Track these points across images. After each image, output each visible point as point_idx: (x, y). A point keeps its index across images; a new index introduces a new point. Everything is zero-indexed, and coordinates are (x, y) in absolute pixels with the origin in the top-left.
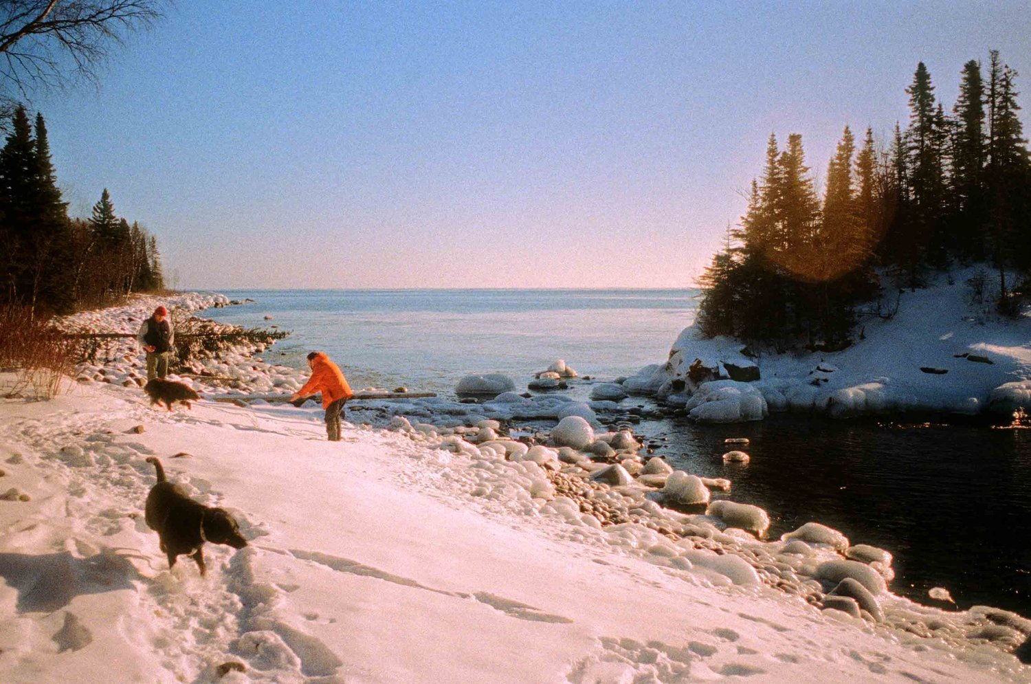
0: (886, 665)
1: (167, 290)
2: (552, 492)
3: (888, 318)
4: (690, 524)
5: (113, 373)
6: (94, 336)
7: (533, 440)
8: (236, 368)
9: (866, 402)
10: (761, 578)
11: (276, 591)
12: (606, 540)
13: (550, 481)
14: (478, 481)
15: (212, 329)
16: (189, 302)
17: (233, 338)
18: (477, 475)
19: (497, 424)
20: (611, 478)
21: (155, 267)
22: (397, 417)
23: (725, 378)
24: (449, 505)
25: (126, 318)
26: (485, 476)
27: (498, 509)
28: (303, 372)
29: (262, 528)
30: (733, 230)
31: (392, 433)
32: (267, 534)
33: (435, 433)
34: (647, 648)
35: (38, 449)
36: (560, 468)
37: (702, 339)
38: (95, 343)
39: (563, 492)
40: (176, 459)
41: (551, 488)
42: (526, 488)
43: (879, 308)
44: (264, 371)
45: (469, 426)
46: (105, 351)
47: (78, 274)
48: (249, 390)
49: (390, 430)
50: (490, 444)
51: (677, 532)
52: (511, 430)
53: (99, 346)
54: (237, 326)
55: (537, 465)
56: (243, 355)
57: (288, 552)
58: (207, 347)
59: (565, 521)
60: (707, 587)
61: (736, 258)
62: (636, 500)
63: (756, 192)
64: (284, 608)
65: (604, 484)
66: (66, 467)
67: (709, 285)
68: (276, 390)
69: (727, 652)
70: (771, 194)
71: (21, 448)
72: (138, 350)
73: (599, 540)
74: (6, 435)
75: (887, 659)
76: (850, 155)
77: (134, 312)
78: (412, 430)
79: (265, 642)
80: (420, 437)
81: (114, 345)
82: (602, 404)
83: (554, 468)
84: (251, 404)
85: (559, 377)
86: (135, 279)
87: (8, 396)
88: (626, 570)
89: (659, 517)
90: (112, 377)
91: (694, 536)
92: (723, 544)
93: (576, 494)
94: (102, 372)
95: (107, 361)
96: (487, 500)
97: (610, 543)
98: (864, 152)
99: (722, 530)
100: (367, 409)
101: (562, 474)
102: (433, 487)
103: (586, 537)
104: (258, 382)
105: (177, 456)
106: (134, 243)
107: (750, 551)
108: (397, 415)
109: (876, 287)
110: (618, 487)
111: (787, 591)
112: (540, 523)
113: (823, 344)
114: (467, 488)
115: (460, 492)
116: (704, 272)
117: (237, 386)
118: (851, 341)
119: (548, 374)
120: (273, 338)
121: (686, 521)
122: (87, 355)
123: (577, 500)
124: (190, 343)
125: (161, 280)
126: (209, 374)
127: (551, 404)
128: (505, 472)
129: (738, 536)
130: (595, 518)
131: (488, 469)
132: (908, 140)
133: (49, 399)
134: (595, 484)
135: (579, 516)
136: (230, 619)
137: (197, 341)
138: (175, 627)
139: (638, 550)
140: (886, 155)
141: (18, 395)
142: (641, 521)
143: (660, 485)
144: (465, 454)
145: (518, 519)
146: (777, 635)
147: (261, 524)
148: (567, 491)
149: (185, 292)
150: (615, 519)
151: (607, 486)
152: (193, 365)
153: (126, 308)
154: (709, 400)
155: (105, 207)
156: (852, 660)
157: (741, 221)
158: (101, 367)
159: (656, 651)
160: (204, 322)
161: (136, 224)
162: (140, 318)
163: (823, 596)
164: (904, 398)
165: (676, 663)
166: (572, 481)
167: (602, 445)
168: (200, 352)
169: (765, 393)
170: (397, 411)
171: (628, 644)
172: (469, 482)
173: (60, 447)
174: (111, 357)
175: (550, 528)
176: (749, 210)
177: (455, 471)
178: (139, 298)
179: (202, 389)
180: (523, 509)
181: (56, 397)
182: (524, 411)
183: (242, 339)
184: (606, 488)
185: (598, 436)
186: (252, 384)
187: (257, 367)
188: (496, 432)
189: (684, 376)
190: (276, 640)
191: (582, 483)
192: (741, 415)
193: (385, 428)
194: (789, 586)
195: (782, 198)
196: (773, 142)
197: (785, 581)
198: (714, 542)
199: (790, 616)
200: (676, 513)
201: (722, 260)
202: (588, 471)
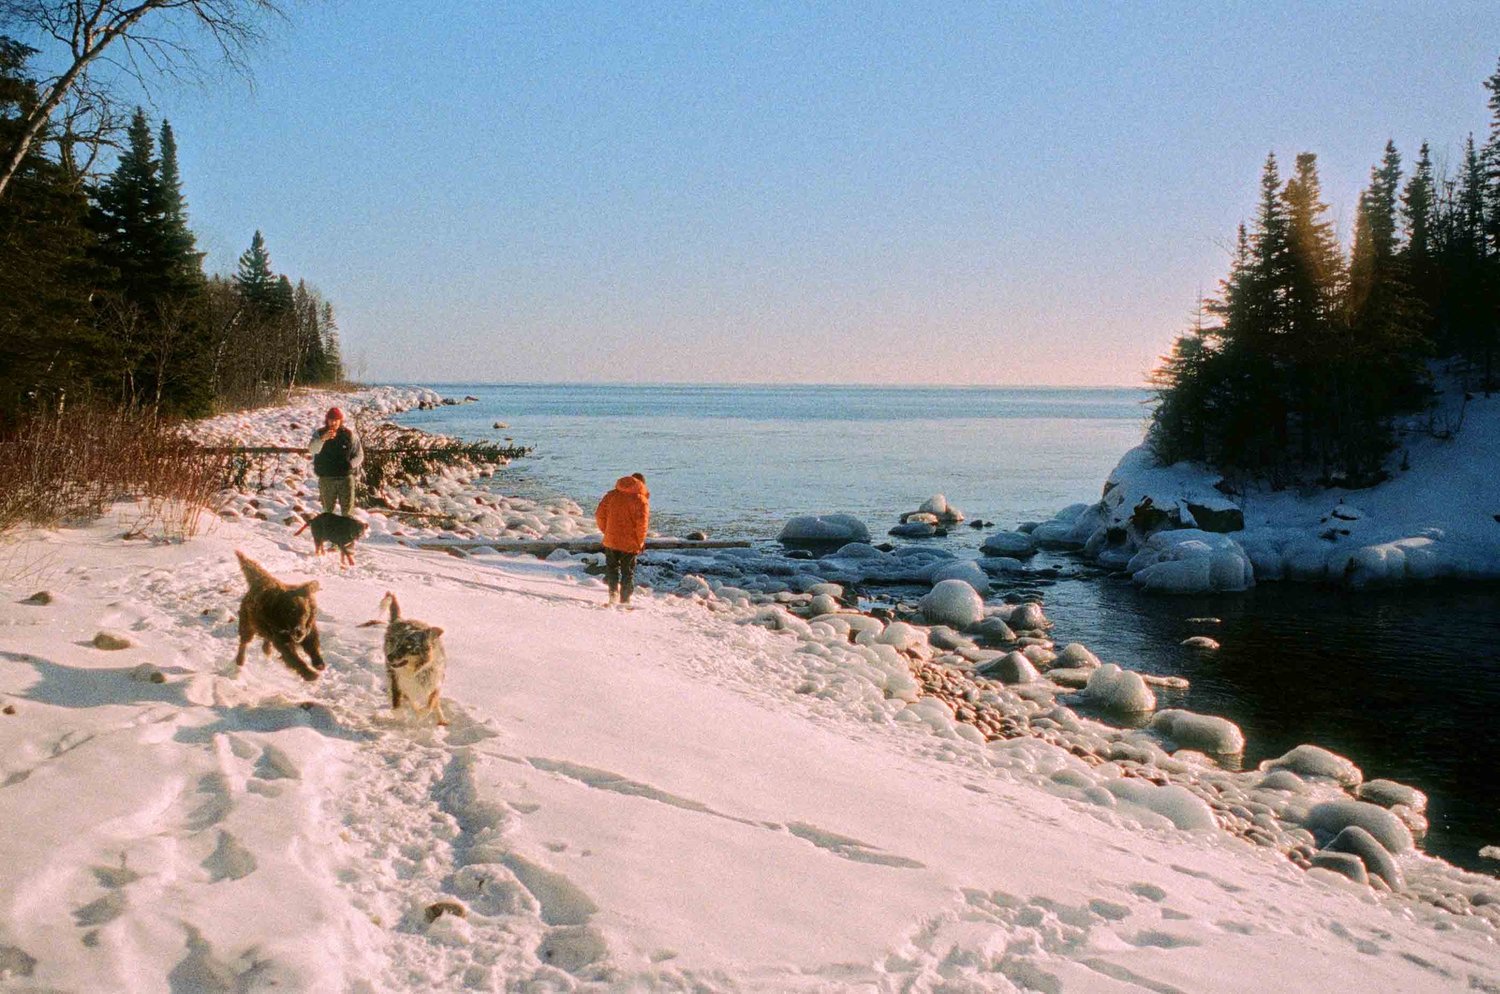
0: (1382, 944)
1: (348, 383)
2: (915, 692)
3: (1447, 437)
4: (1121, 743)
5: (271, 506)
6: (243, 450)
7: (893, 614)
8: (451, 500)
9: (1407, 566)
10: (1220, 822)
11: (508, 812)
12: (988, 759)
13: (914, 674)
14: (806, 672)
15: (417, 442)
16: (381, 402)
17: (447, 455)
18: (806, 664)
19: (838, 590)
20: (1007, 673)
21: (331, 348)
22: (690, 576)
23: (1188, 526)
24: (762, 705)
25: (288, 424)
26: (817, 664)
27: (832, 712)
28: (551, 508)
29: (488, 727)
30: (1207, 300)
31: (682, 599)
32: (494, 735)
33: (746, 602)
34: (1029, 906)
35: (172, 611)
36: (931, 656)
37: (1155, 466)
38: (244, 461)
39: (933, 691)
40: (366, 629)
41: (914, 685)
42: (878, 684)
43: (1432, 422)
44: (492, 506)
45: (798, 591)
46: (258, 472)
47: (218, 358)
48: (469, 532)
49: (678, 595)
50: (828, 618)
51: (1100, 753)
52: (860, 599)
53: (250, 465)
54: (452, 437)
55: (895, 651)
56: (461, 482)
57: (524, 760)
58: (408, 469)
59: (933, 732)
60: (1132, 829)
61: (1212, 343)
62: (1042, 706)
63: (1243, 241)
64: (517, 834)
65: (995, 682)
66: (210, 637)
67: (1168, 382)
68: (509, 534)
69: (1146, 916)
70: (1268, 245)
71: (147, 609)
72: (305, 472)
73: (978, 760)
74: (127, 591)
75: (1386, 936)
76: (1395, 186)
77: (299, 415)
78: (712, 596)
79: (492, 878)
80: (723, 606)
81: (271, 463)
82: (996, 562)
83: (921, 655)
84: (472, 553)
85: (936, 521)
86: (301, 366)
87: (127, 536)
88: (1010, 800)
89: (1075, 731)
90: (269, 511)
91: (1124, 759)
92: (1170, 772)
93: (952, 694)
94: (255, 504)
95: (261, 488)
96: (818, 700)
97: (994, 764)
98: (1416, 180)
99: (1170, 753)
100: (646, 564)
101: (933, 666)
102: (739, 679)
103: (959, 754)
104: (484, 521)
105: (367, 625)
106: (298, 312)
107: (1210, 785)
108: (691, 573)
109: (1428, 390)
110: (1016, 686)
111: (1259, 843)
112: (893, 733)
113: (1343, 476)
114: (790, 681)
115: (779, 687)
116: (1159, 364)
117: (452, 527)
118: (1386, 473)
119: (920, 515)
120: (507, 457)
121: (1117, 738)
122: (231, 479)
123: (953, 704)
124: (383, 462)
125: (339, 367)
126: (412, 509)
127: (922, 561)
128: (848, 659)
129: (1193, 762)
130: (977, 730)
131: (822, 655)
132: (1487, 162)
133: (184, 541)
134: (982, 680)
135: (952, 724)
136: (443, 847)
137: (393, 460)
138: (367, 856)
139: (1037, 777)
140: (1451, 185)
141: (140, 535)
142: (1046, 736)
143: (1080, 684)
144: (789, 633)
145: (862, 727)
146: (1223, 895)
147: (488, 722)
148: (939, 690)
149: (375, 385)
150: (1007, 730)
151: (1000, 684)
152: (388, 495)
153: (288, 409)
154: (1162, 560)
155: (257, 259)
156: (1333, 935)
157: (1221, 287)
158: (252, 496)
159: (1042, 909)
160: (404, 431)
161: (302, 283)
162: (309, 424)
163: (1313, 851)
164: (1467, 562)
165: (1070, 928)
166: (948, 675)
167: (995, 623)
168: (398, 476)
169: (1250, 550)
170: (690, 568)
171: (1003, 900)
172: (793, 673)
173: (201, 610)
174: (267, 482)
175: (908, 741)
176: (1234, 270)
177: (772, 656)
178: (306, 395)
179: (401, 530)
180: (870, 712)
181: (193, 538)
182: (880, 570)
183: (461, 457)
184: (997, 688)
185: (990, 610)
186: (474, 524)
187: (483, 500)
188: (837, 600)
189: (1124, 523)
190: (507, 875)
191: (962, 678)
192: (1212, 583)
193: (670, 592)
194: (1263, 835)
195: (1286, 250)
196: (1271, 166)
197: (1257, 828)
198: (1157, 770)
199: (1251, 873)
200: (1102, 727)
201: (1190, 347)
202: (974, 661)
